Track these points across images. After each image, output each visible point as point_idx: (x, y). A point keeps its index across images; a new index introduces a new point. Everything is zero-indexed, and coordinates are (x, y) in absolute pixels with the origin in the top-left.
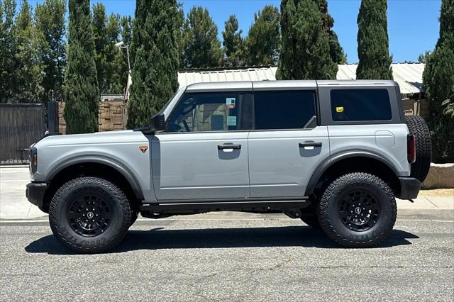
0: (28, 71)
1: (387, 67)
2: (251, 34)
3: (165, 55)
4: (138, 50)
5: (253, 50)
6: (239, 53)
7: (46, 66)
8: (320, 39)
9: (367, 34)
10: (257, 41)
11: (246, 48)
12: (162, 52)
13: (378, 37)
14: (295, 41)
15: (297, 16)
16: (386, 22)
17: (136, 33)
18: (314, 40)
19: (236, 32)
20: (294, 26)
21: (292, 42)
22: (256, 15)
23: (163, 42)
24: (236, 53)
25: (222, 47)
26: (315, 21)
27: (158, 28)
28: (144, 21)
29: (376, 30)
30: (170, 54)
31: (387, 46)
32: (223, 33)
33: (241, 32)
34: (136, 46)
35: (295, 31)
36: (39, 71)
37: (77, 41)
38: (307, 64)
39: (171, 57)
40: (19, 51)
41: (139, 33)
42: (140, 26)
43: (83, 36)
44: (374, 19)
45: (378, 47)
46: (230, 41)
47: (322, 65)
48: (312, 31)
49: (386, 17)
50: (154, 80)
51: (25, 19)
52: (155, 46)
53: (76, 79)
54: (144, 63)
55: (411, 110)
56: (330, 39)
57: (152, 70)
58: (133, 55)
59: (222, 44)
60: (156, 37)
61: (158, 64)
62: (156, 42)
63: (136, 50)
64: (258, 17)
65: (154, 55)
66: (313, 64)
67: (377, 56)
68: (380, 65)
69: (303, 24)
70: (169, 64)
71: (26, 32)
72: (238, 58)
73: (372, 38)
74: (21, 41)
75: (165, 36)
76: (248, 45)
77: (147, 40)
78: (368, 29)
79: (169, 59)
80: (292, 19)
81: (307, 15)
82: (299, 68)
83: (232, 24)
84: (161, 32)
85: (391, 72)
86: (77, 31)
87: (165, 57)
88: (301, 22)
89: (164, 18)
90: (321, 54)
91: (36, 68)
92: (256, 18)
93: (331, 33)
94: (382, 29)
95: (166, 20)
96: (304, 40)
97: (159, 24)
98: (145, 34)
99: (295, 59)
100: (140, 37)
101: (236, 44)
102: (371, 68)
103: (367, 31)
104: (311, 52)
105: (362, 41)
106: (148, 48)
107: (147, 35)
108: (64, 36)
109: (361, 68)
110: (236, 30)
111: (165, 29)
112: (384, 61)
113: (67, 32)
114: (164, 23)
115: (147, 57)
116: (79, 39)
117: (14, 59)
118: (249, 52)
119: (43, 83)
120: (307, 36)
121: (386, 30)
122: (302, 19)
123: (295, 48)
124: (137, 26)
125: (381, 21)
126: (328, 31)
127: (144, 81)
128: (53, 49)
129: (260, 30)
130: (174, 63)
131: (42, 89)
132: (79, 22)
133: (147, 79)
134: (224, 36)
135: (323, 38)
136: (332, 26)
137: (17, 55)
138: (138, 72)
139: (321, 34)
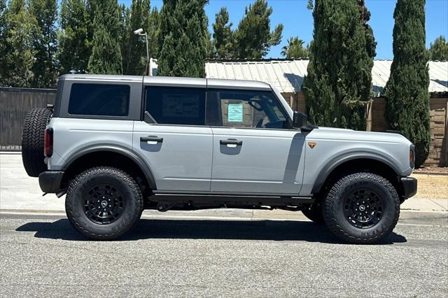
0: (19, 55)
1: (424, 64)
2: (241, 27)
3: (195, 43)
4: (166, 37)
5: (243, 43)
6: (228, 46)
7: (37, 52)
8: (357, 32)
9: (405, 29)
10: (247, 35)
11: (236, 41)
12: (191, 41)
13: (416, 33)
14: (330, 34)
15: (334, 9)
16: (424, 18)
17: (165, 20)
18: (351, 33)
19: (226, 25)
20: (330, 18)
21: (327, 35)
22: (247, 8)
23: (193, 31)
24: (226, 46)
25: (212, 39)
26: (353, 14)
27: (189, 16)
28: (174, 8)
29: (414, 26)
30: (199, 43)
31: (425, 42)
32: (213, 24)
33: (231, 25)
34: (164, 34)
35: (332, 23)
36: (30, 56)
37: (103, 26)
38: (342, 58)
39: (200, 46)
40: (10, 36)
41: (168, 20)
42: (169, 13)
43: (110, 21)
44: (412, 14)
45: (416, 43)
46: (220, 34)
47: (358, 60)
48: (350, 24)
49: (424, 13)
50: (182, 69)
51: (18, 4)
52: (184, 34)
53: (101, 65)
54: (173, 52)
55: (444, 109)
56: (366, 33)
57: (181, 59)
58: (161, 42)
59: (212, 36)
60: (186, 25)
61: (187, 53)
62: (185, 30)
63: (164, 38)
64: (248, 10)
65: (183, 44)
66: (349, 58)
67: (415, 52)
68: (418, 62)
69: (340, 17)
70: (198, 53)
71: (19, 16)
72: (227, 51)
73: (409, 34)
74: (13, 26)
75: (195, 24)
76: (238, 38)
77: (175, 28)
78: (406, 24)
79: (198, 48)
80: (329, 11)
81: (344, 8)
82: (333, 62)
83: (223, 16)
84: (191, 20)
85: (427, 69)
86: (104, 15)
87: (194, 46)
88: (338, 15)
89: (195, 5)
90: (357, 49)
91: (28, 53)
92: (246, 11)
93: (367, 26)
94: (421, 25)
95: (197, 8)
96: (340, 33)
97: (189, 11)
98: (174, 21)
99: (330, 52)
100: (168, 24)
101: (226, 37)
102: (408, 64)
103: (404, 26)
104: (347, 46)
105: (399, 37)
106: (177, 36)
107: (177, 22)
108: (56, 22)
109: (398, 64)
110: (227, 22)
111: (195, 16)
112: (421, 57)
113: (59, 18)
114: (194, 11)
115: (175, 45)
116: (105, 24)
117: (6, 43)
118: (238, 45)
119: (32, 68)
120: (344, 29)
121: (424, 26)
122: (339, 12)
123: (330, 40)
124: (166, 13)
125: (419, 16)
126: (364, 25)
127: (172, 70)
128: (45, 35)
129: (250, 24)
130: (203, 52)
131: (32, 74)
132: (106, 6)
133: (175, 68)
134: (214, 28)
135: (359, 31)
136: (368, 19)
137: (9, 40)
138: (166, 61)
139: (358, 28)
